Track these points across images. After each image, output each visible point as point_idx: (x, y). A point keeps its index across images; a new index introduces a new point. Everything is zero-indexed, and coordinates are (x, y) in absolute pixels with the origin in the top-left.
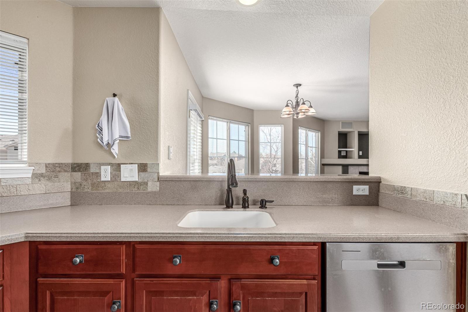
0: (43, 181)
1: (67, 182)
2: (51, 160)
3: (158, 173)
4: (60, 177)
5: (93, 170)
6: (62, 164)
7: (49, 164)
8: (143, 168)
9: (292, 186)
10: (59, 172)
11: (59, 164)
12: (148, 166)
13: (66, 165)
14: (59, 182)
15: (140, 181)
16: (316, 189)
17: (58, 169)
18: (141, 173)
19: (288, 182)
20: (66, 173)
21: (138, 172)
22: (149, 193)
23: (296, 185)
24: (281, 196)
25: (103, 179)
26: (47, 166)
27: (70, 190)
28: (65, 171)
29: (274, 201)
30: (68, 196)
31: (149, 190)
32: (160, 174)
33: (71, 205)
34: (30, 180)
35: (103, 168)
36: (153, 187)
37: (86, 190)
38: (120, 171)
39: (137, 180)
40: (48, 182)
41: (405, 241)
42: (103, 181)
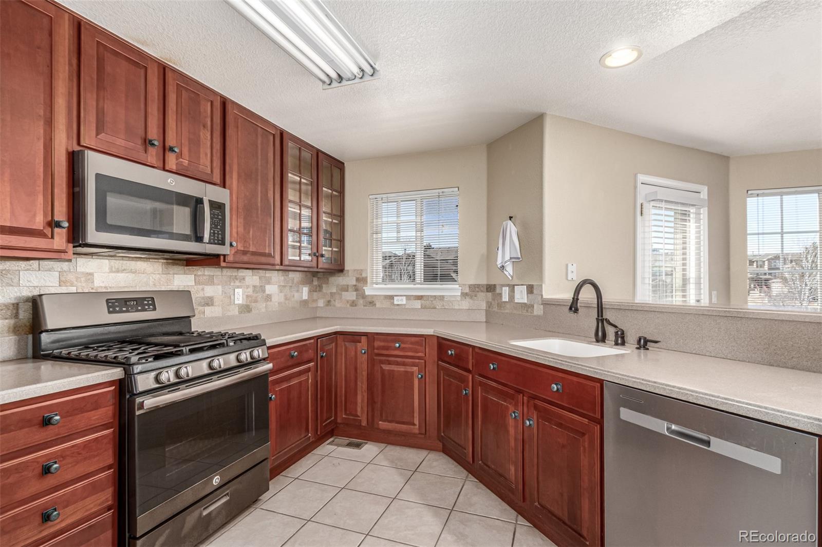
0: (468, 299)
1: (483, 301)
2: (472, 282)
3: (542, 295)
4: (478, 296)
5: (498, 291)
6: (480, 285)
7: (471, 285)
8: (530, 289)
9: (705, 323)
10: (478, 292)
11: (477, 285)
12: (535, 287)
13: (483, 286)
14: (478, 300)
15: (529, 303)
16: (753, 333)
17: (477, 289)
18: (529, 295)
19: (697, 316)
20: (482, 293)
21: (527, 294)
22: (535, 316)
23: (712, 322)
24: (685, 337)
25: (504, 300)
26: (470, 286)
27: (485, 308)
28: (482, 291)
29: (660, 342)
30: (484, 313)
31: (535, 313)
32: (544, 297)
33: (486, 322)
34: (460, 298)
35: (504, 288)
36: (538, 310)
37: (494, 310)
38: (514, 292)
39: (526, 302)
40: (470, 300)
41: (709, 406)
42: (504, 302)
